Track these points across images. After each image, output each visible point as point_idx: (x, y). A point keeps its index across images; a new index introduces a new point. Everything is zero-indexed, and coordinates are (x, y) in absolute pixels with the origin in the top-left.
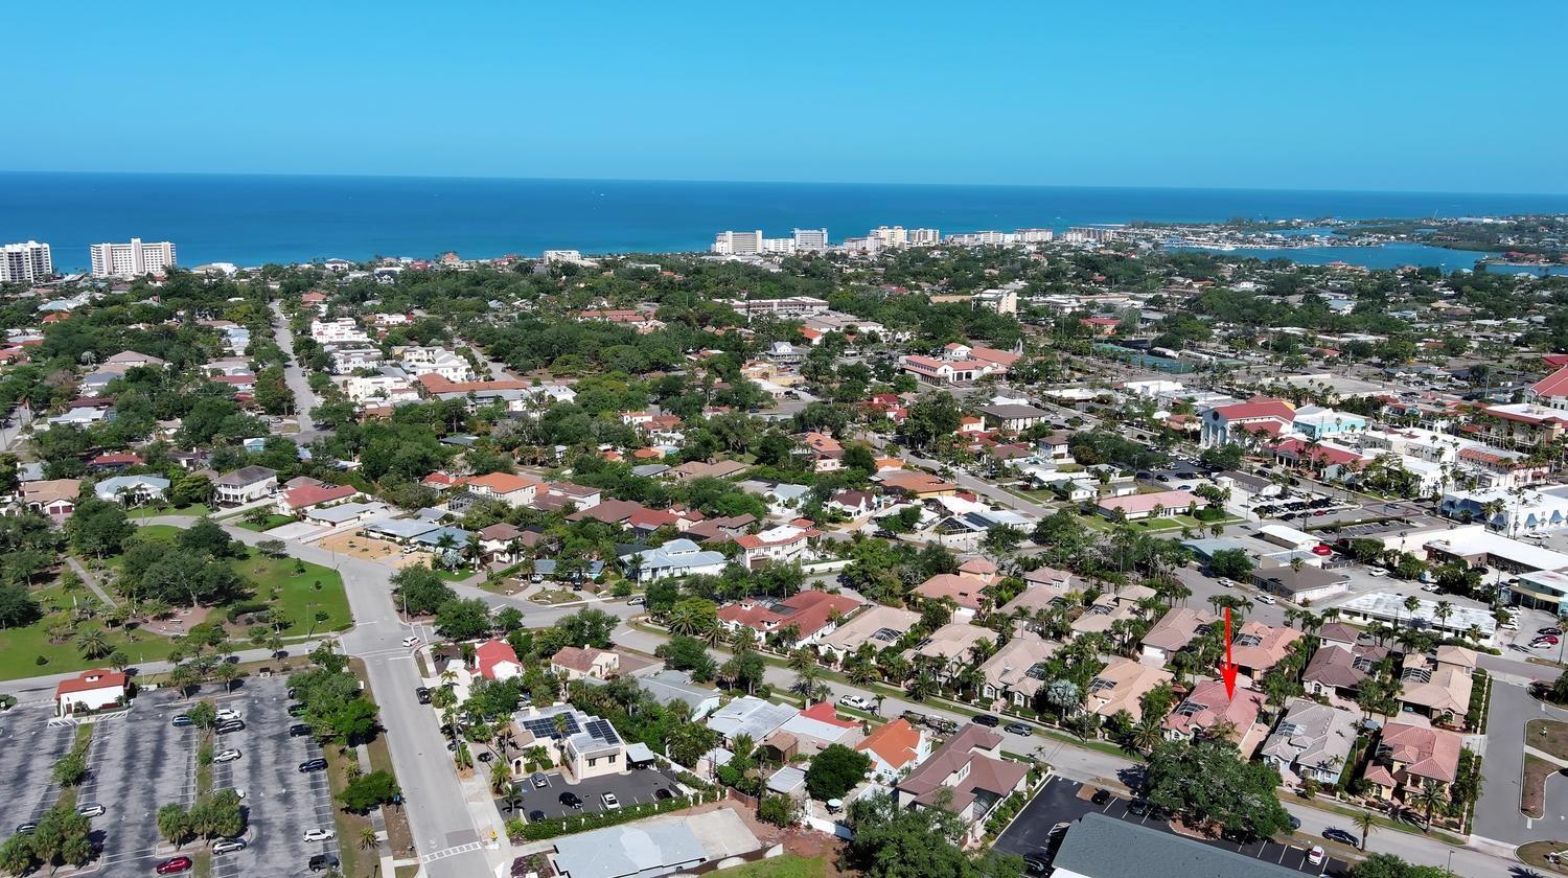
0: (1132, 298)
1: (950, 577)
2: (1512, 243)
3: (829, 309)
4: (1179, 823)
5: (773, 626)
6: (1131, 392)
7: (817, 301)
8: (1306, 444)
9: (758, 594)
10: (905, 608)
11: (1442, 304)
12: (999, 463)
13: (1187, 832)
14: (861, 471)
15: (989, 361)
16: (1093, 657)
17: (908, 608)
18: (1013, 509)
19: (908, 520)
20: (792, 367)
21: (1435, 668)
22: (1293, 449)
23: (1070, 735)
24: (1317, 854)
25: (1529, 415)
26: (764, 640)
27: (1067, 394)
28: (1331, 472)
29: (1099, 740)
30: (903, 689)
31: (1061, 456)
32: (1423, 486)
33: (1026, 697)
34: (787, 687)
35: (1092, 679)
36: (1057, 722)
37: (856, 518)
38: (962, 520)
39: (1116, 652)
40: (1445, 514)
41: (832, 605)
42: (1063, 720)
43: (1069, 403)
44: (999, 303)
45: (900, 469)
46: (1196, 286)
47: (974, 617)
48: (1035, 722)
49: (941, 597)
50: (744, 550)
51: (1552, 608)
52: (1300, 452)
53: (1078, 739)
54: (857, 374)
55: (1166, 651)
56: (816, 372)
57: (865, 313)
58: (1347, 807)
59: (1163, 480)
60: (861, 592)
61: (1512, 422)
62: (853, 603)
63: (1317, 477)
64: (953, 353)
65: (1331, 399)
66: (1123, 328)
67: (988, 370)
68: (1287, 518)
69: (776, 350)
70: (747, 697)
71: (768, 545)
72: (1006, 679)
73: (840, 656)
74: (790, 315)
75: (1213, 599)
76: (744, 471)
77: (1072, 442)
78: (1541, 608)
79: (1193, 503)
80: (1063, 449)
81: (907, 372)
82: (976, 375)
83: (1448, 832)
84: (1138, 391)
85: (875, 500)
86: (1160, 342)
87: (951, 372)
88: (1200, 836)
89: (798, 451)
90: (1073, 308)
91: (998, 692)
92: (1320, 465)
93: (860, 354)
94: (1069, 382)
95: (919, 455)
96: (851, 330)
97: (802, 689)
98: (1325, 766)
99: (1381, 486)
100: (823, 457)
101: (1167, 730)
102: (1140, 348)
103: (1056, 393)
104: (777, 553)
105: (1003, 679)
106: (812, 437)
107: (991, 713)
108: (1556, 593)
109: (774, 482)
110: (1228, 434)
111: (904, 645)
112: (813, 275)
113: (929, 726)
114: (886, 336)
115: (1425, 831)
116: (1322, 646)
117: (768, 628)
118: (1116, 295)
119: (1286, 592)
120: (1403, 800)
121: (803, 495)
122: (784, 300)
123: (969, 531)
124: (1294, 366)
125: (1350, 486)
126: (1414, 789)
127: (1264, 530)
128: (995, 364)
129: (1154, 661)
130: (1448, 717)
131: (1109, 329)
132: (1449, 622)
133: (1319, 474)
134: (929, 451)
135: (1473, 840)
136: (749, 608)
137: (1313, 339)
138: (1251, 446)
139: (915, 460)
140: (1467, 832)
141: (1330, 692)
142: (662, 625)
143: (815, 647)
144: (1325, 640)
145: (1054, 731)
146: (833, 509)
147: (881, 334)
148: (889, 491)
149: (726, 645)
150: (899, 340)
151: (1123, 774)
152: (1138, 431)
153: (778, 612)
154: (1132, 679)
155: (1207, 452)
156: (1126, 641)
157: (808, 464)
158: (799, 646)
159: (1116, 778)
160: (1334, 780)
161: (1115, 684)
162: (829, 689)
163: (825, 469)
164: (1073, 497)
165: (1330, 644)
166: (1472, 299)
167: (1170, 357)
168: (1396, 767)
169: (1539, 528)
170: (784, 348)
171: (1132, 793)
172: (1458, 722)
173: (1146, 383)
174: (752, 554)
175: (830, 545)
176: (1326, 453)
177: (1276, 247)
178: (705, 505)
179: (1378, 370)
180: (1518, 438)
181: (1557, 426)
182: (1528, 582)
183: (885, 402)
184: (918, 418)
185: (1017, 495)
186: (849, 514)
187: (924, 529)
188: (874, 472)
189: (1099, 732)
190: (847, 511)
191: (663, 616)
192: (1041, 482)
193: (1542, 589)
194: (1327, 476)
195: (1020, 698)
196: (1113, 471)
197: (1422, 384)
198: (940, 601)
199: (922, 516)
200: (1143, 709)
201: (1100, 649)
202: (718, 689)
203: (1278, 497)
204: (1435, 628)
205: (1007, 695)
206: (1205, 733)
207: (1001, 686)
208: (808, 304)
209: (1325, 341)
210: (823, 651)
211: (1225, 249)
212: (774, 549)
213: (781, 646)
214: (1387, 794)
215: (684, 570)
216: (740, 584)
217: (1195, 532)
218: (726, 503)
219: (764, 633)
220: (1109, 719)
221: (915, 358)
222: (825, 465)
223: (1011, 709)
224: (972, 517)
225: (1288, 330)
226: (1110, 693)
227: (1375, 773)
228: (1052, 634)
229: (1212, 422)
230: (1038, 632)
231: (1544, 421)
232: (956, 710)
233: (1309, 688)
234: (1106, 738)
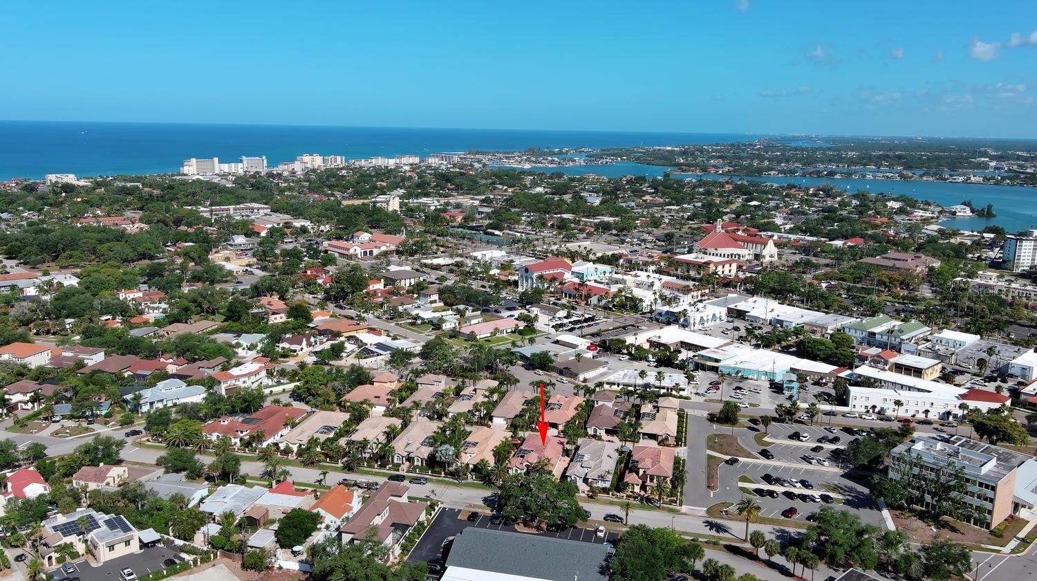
0: (472, 199)
1: (368, 386)
2: (682, 161)
3: (271, 211)
4: (522, 525)
5: (245, 433)
6: (475, 258)
7: (262, 206)
8: (579, 284)
9: (232, 412)
10: (338, 410)
11: (648, 198)
12: (395, 309)
13: (526, 530)
14: (301, 321)
15: (384, 243)
16: (462, 429)
17: (341, 410)
18: (406, 338)
19: (337, 351)
20: (247, 252)
21: (658, 411)
22: (572, 288)
23: (451, 480)
24: (601, 531)
25: (697, 260)
26: (239, 444)
27: (435, 261)
28: (594, 300)
29: (470, 480)
30: (340, 465)
31: (435, 302)
32: (644, 305)
33: (422, 459)
34: (258, 475)
35: (463, 442)
36: (443, 473)
37: (300, 353)
38: (373, 348)
39: (477, 423)
40: (657, 320)
41: (287, 414)
42: (447, 471)
43: (437, 268)
44: (388, 204)
45: (328, 317)
46: (510, 190)
47: (385, 412)
48: (429, 475)
49: (362, 400)
50: (220, 382)
51: (715, 369)
52: (576, 289)
53: (456, 482)
54: (294, 255)
55: (506, 419)
56: (265, 255)
57: (297, 212)
58: (616, 500)
59: (498, 312)
60: (307, 403)
61: (689, 265)
62: (302, 411)
63: (587, 304)
64: (360, 239)
65: (591, 256)
66: (468, 218)
67: (383, 248)
68: (571, 330)
69: (234, 241)
70: (229, 485)
71: (237, 378)
72: (409, 449)
73: (295, 448)
74: (243, 216)
75: (532, 384)
76: (216, 327)
77: (441, 292)
78: (710, 370)
79: (517, 325)
80: (435, 297)
81: (329, 252)
82: (376, 252)
83: (671, 506)
84: (479, 258)
85: (312, 339)
86: (491, 226)
87: (359, 251)
88: (534, 531)
89: (255, 311)
90: (436, 206)
91: (404, 458)
92: (588, 296)
93: (296, 241)
94: (436, 253)
95: (341, 307)
96: (288, 225)
97: (269, 474)
98: (602, 477)
99: (622, 307)
100: (274, 313)
101: (510, 468)
102: (479, 231)
103: (428, 262)
104: (244, 382)
105: (406, 450)
106: (264, 300)
107: (400, 473)
108: (717, 361)
109: (239, 334)
110: (534, 281)
111: (339, 435)
112: (258, 188)
113: (359, 487)
114: (313, 228)
115: (659, 507)
116: (596, 405)
117: (242, 435)
118: (462, 197)
119: (574, 375)
120: (646, 491)
121: (261, 340)
122: (238, 206)
123: (378, 355)
124: (569, 238)
125: (605, 308)
126: (651, 484)
127: (559, 338)
128: (388, 245)
129: (500, 426)
130: (667, 439)
131: (459, 219)
132: (664, 383)
133: (588, 302)
134: (348, 304)
135: (684, 508)
136: (226, 423)
137: (579, 221)
138: (548, 288)
139: (338, 311)
140: (681, 505)
141: (602, 433)
142: (161, 442)
143: (276, 444)
144: (597, 401)
145: (441, 479)
146: (283, 348)
147: (309, 227)
148: (322, 333)
149: (210, 450)
150: (322, 231)
151: (485, 500)
152: (481, 283)
153: (247, 423)
154: (487, 439)
155: (523, 293)
156: (482, 415)
157: (263, 319)
158: (265, 445)
159: (481, 503)
160: (607, 485)
161: (477, 443)
162: (288, 472)
163: (276, 321)
164: (444, 328)
165: (600, 403)
166: (664, 194)
167: (497, 235)
168: (641, 472)
169: (706, 325)
170: (240, 239)
171: (492, 511)
172: (672, 441)
173: (484, 252)
174: (226, 385)
175: (283, 373)
176: (590, 289)
177: (555, 166)
178: (188, 353)
179: (616, 238)
180: (692, 273)
181: (712, 265)
182: (703, 356)
183: (315, 273)
184: (339, 283)
185: (408, 329)
186: (295, 351)
187: (348, 356)
188: (311, 320)
189: (469, 475)
190: (293, 349)
191: (160, 436)
192: (423, 319)
193: (710, 359)
194: (592, 303)
195: (418, 460)
196: (467, 309)
197: (640, 245)
198: (362, 403)
199: (346, 348)
200: (495, 457)
201: (467, 423)
202: (207, 482)
203: (566, 317)
204: (656, 388)
205: (410, 459)
206: (533, 467)
207: (406, 454)
208: (256, 208)
209: (586, 222)
210: (282, 447)
211: (525, 167)
212: (242, 380)
213: (252, 447)
214: (637, 489)
215: (174, 401)
216: (218, 407)
217: (519, 343)
218: (204, 351)
219: (239, 439)
220: (475, 466)
221: (334, 242)
222: (276, 319)
223: (413, 469)
224: (379, 346)
225: (565, 216)
226: (475, 449)
227: (630, 478)
228: (436, 417)
229: (525, 274)
230: (427, 417)
231: (705, 263)
232: (377, 474)
233: (590, 431)
234: (474, 478)
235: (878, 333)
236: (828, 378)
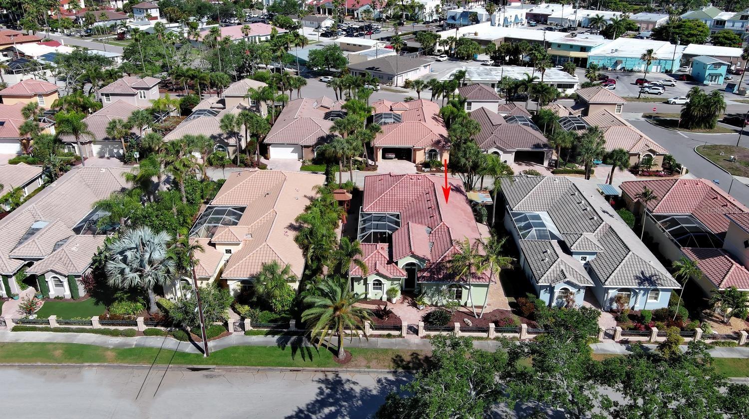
16: (199, 176)
21: (585, 113)
23: (171, 343)
29: (235, 337)
31: (153, 17)
33: (71, 279)
35: (203, 208)
36: (140, 320)
38: (39, 61)
39: (234, 162)
40: (450, 25)
42: (154, 309)
47: (17, 154)
48: (94, 333)
51: (580, 64)
53: (188, 347)
55: (301, 149)
63: (353, 18)
72: (28, 250)
79: (274, 29)
80: (154, 12)
92: (353, 10)
101: (358, 280)
108: (584, 49)
119: (385, 78)
125: (379, 20)
129: (286, 164)
130: (648, 161)
133: (354, 15)
141: (508, 159)
144: (470, 104)
145: (134, 341)
154: (270, 196)
156: (244, 145)
161: (242, 209)
165: (475, 107)
172: (658, 165)
182: (559, 45)
185: (110, 43)
189: (233, 318)
193: (573, 48)
194: (360, 17)
195: (59, 284)
196: (200, 21)
200: (305, 249)
201: (210, 163)
205: (31, 282)
206: (428, 270)
220: (248, 286)
223: (39, 314)
224: (51, 57)
226: (240, 231)
228: (136, 155)
230: (116, 157)
234: (248, 327)
235: (729, 21)
236: (739, 63)
